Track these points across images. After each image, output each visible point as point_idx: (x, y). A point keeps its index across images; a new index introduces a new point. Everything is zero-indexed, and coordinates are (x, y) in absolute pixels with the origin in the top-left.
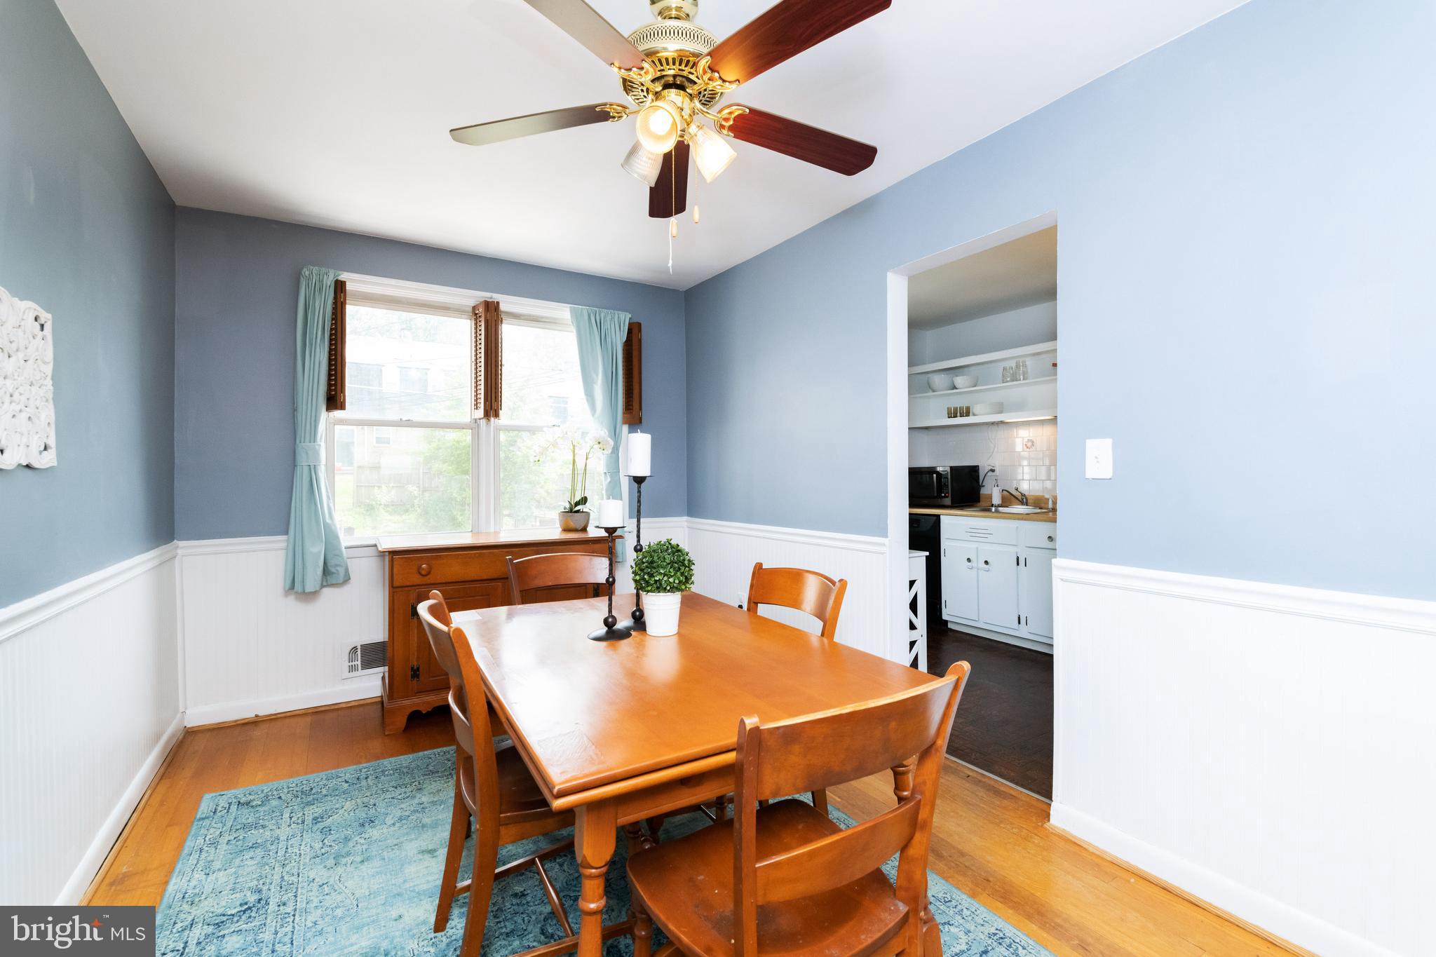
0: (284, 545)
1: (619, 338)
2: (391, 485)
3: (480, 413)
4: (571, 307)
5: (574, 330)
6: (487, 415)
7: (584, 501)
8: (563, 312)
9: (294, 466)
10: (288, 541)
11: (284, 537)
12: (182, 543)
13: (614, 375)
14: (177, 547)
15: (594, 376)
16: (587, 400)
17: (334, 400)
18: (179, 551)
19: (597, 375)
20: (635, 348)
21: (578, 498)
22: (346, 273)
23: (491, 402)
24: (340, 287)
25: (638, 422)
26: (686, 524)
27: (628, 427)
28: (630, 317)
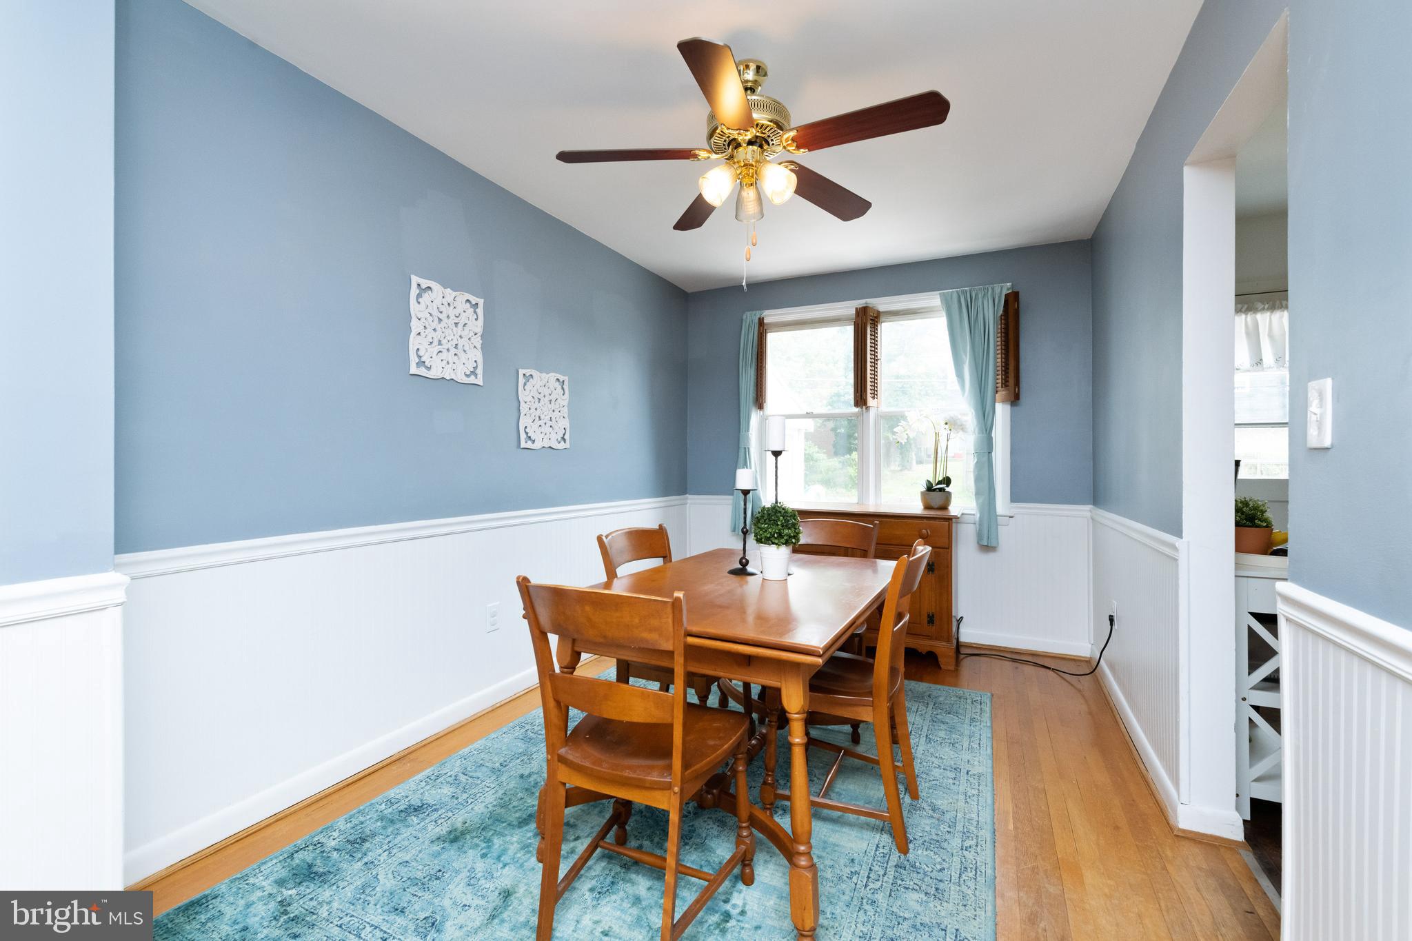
0: (731, 502)
1: (991, 312)
4: (940, 294)
5: (944, 314)
6: (855, 405)
7: (947, 481)
8: (933, 299)
9: (739, 448)
10: (733, 499)
11: (731, 497)
12: (690, 496)
13: (986, 352)
14: (687, 499)
15: (964, 357)
16: (958, 381)
17: (759, 402)
18: (689, 501)
19: (966, 356)
20: (1012, 320)
21: (939, 477)
22: (767, 311)
24: (761, 321)
25: (1014, 399)
26: (1088, 514)
27: (1008, 407)
28: (1007, 288)
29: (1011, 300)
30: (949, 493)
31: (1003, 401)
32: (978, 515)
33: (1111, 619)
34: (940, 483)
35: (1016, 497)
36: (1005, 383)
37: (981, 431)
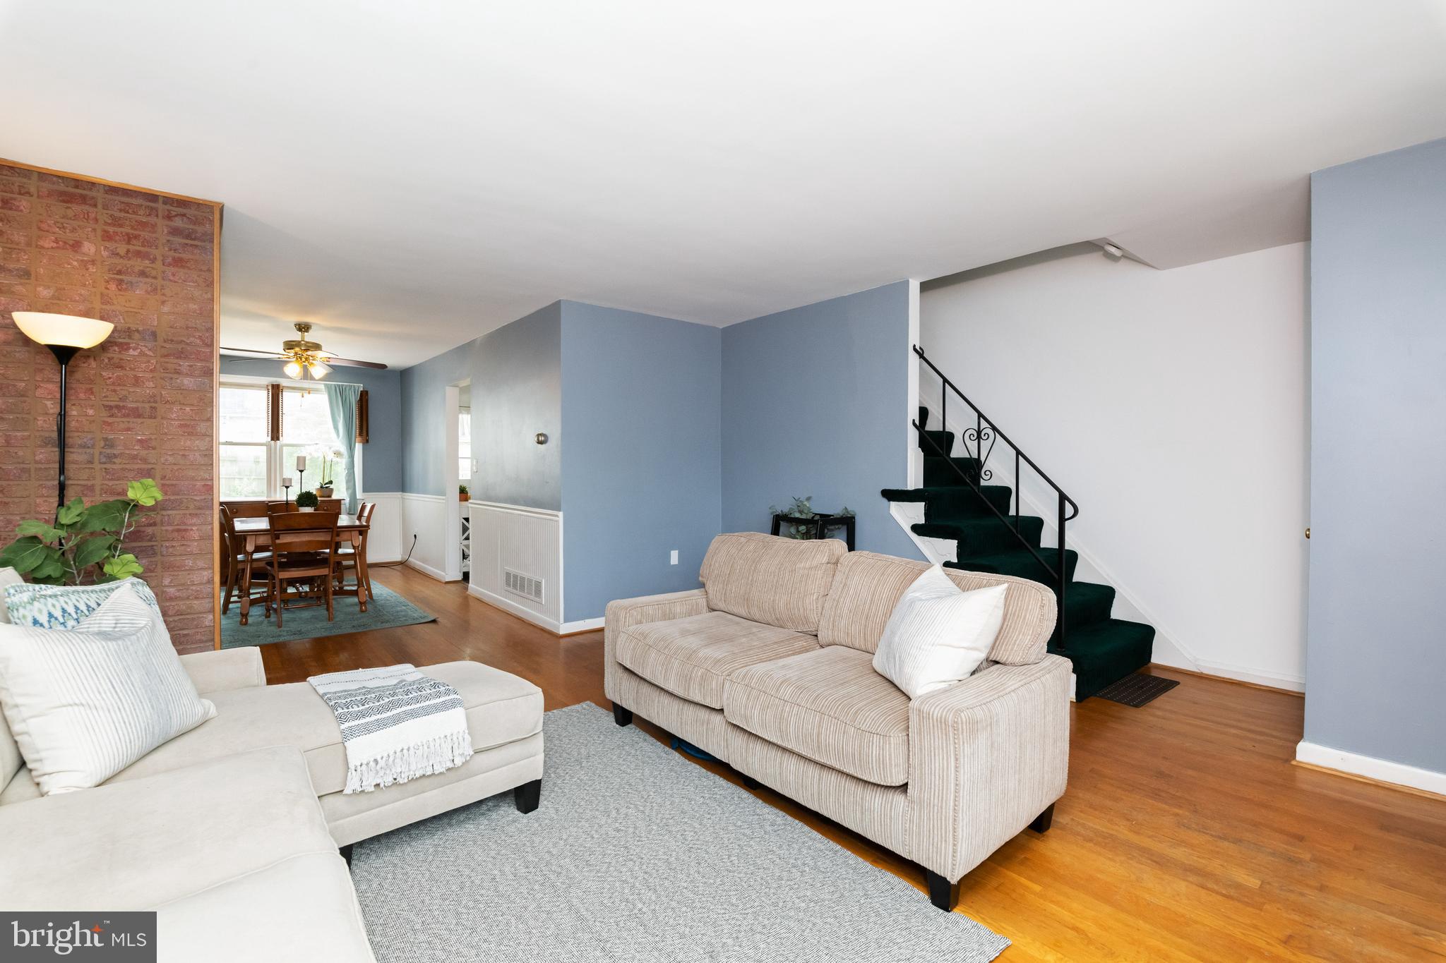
1: (353, 399)
2: (253, 477)
3: (269, 438)
4: (324, 383)
6: (272, 439)
7: (331, 482)
8: (321, 386)
13: (351, 418)
15: (338, 418)
19: (340, 418)
20: (364, 404)
21: (326, 481)
23: (275, 433)
25: (366, 441)
26: (400, 496)
27: (361, 444)
28: (361, 387)
29: (364, 394)
30: (332, 490)
31: (359, 442)
32: (348, 499)
33: (415, 536)
34: (326, 484)
35: (365, 490)
36: (361, 434)
37: (349, 457)
